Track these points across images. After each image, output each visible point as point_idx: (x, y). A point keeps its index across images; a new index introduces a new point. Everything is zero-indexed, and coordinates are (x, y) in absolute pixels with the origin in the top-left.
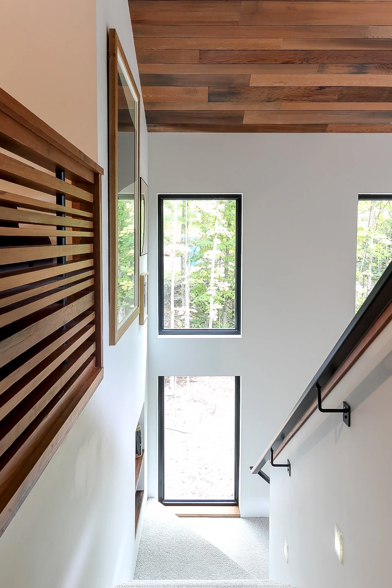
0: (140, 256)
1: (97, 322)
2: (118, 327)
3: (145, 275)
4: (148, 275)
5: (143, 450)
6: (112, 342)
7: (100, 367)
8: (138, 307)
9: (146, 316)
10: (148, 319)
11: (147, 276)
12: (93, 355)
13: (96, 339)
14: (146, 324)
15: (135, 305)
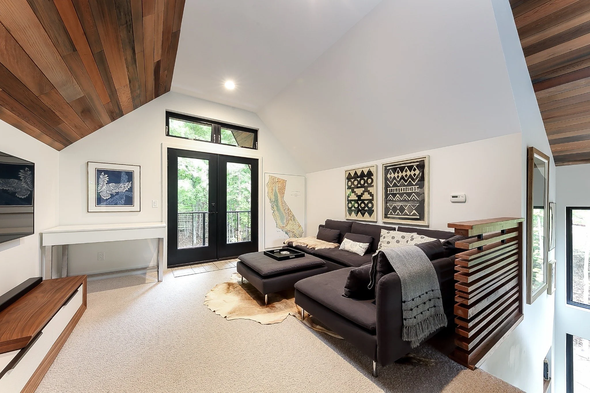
0: (549, 251)
1: (520, 291)
2: (533, 295)
3: (553, 264)
4: (556, 263)
5: (550, 378)
6: (529, 302)
7: (522, 313)
8: (547, 284)
9: (553, 289)
10: (555, 292)
11: (554, 264)
12: (517, 307)
13: (519, 299)
14: (553, 294)
15: (544, 282)
